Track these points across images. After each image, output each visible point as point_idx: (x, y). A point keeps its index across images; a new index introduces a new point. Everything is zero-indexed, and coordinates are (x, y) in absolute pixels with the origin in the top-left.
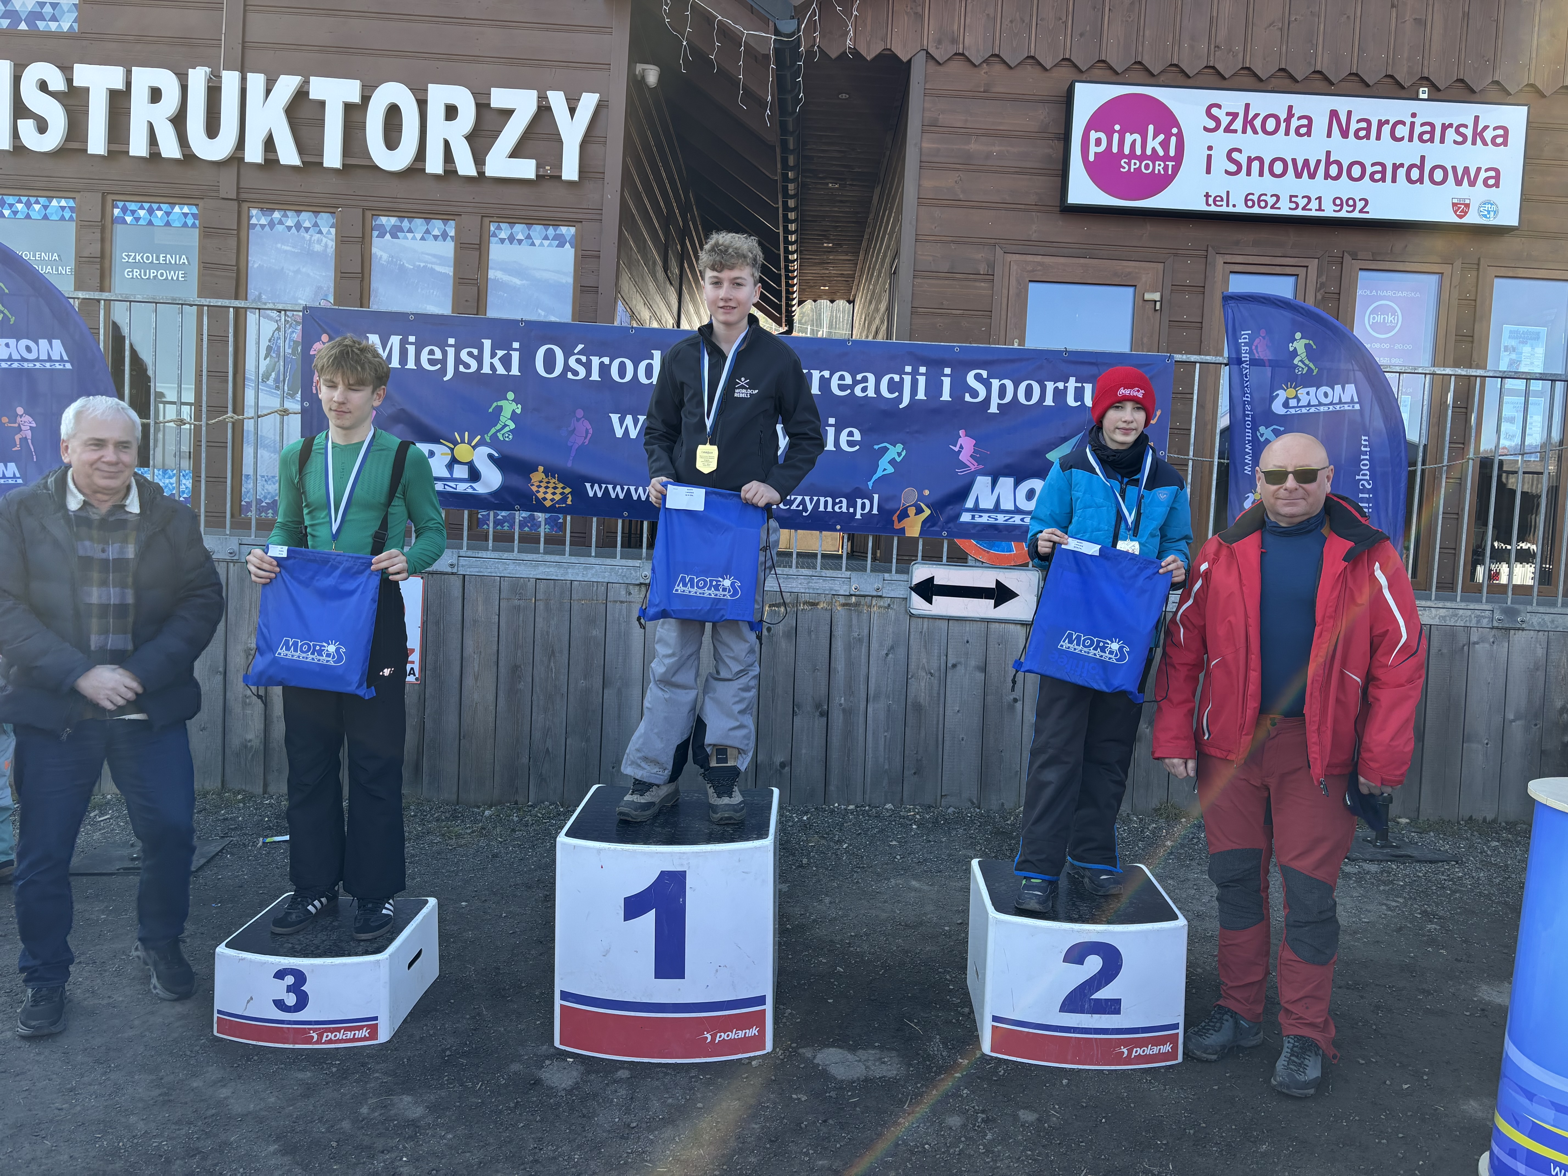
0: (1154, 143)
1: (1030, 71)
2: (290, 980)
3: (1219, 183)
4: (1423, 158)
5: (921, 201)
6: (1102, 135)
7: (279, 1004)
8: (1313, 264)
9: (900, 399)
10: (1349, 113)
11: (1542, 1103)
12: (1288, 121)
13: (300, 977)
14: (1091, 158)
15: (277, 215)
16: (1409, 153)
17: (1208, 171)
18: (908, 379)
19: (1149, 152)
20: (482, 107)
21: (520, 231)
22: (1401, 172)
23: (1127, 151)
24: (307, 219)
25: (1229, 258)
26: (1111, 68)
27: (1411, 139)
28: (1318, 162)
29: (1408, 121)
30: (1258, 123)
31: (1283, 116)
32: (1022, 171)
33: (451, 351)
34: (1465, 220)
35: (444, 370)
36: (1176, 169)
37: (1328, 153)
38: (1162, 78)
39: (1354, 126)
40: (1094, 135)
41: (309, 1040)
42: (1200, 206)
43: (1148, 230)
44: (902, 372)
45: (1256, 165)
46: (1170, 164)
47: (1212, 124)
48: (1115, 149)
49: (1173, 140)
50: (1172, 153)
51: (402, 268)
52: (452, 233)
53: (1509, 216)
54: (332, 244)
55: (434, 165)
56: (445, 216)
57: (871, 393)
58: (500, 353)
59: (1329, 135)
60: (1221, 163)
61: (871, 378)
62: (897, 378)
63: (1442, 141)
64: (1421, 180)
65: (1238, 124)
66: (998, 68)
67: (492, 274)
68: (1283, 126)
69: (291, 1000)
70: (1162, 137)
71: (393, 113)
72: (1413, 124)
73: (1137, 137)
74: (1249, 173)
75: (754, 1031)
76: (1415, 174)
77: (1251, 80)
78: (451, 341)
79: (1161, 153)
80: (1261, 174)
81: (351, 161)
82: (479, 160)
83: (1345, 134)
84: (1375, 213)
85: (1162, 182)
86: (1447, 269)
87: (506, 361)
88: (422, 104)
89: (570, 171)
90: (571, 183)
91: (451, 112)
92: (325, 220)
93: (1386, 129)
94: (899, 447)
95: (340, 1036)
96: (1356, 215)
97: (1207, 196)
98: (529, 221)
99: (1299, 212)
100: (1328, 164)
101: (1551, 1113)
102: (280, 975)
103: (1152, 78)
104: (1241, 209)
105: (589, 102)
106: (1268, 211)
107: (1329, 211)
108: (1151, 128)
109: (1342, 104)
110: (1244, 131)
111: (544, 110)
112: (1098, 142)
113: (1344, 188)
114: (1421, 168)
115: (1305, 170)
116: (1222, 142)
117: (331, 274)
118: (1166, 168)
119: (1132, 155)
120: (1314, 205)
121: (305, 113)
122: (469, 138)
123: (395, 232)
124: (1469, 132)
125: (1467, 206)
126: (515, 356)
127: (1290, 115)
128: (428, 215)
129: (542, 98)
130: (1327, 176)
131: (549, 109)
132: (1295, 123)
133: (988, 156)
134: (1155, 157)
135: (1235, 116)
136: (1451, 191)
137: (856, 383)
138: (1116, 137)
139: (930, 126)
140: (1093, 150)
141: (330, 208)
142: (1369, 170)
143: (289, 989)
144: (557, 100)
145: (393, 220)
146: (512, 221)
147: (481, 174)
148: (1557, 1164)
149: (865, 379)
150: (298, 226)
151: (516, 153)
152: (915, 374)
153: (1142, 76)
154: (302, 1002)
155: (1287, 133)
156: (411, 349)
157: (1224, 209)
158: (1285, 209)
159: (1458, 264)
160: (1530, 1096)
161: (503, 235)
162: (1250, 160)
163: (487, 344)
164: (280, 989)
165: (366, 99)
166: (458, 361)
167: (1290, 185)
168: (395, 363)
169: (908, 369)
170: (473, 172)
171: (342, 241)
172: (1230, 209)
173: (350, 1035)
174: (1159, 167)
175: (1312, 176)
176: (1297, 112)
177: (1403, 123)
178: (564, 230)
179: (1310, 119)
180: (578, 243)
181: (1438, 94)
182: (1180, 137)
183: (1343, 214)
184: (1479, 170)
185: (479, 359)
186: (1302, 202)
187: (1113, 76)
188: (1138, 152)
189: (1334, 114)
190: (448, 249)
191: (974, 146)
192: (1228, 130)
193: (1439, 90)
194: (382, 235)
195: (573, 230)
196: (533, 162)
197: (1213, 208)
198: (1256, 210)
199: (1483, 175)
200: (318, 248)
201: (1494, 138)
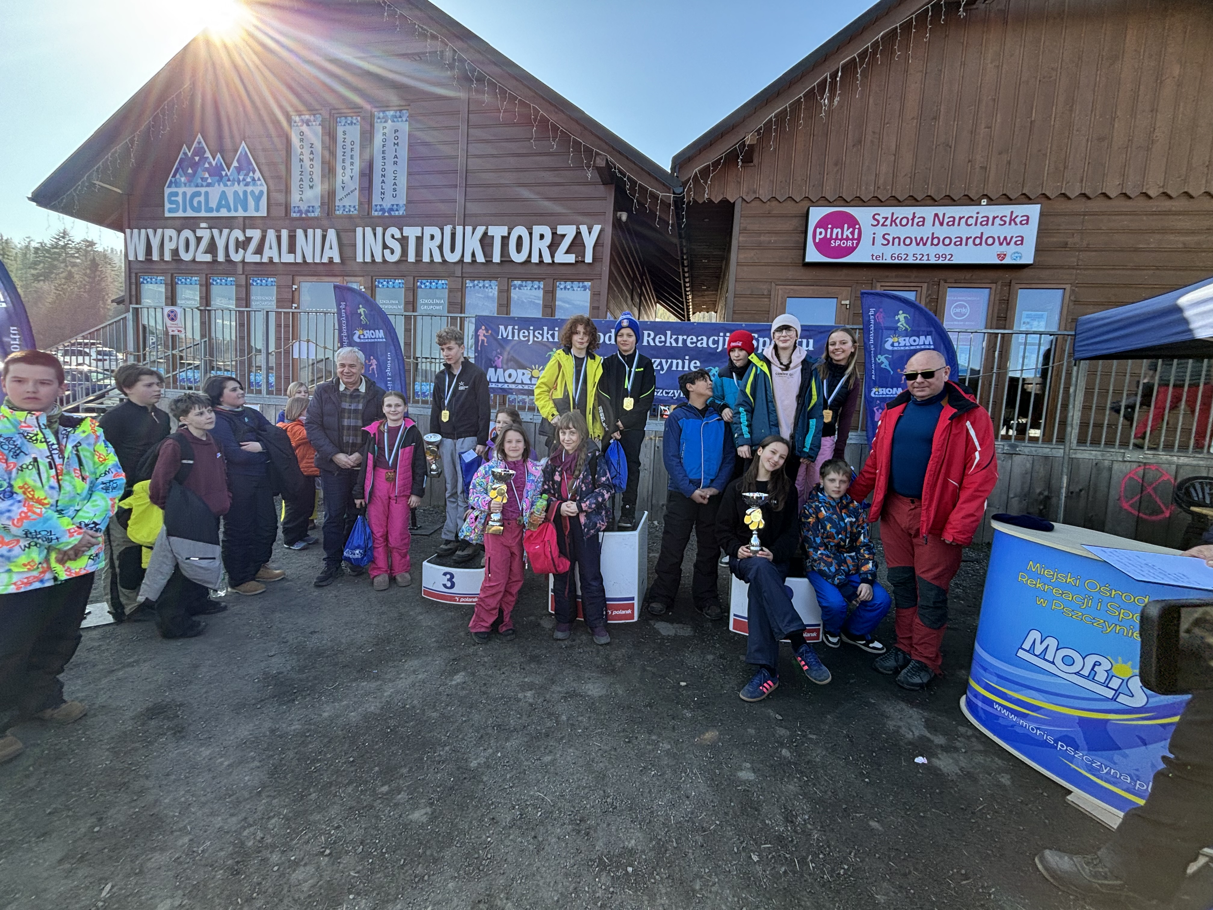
0: (847, 233)
1: (790, 203)
2: (448, 576)
3: (878, 250)
4: (982, 234)
5: (738, 264)
6: (823, 230)
7: (445, 586)
8: (925, 286)
10: (944, 214)
11: (991, 673)
12: (913, 219)
13: (452, 576)
14: (817, 241)
15: (476, 282)
16: (976, 231)
17: (873, 244)
19: (845, 237)
20: (554, 234)
21: (569, 284)
22: (970, 241)
23: (834, 237)
24: (487, 283)
25: (883, 284)
26: (827, 200)
27: (976, 224)
28: (928, 238)
29: (975, 216)
30: (898, 221)
31: (910, 217)
32: (784, 249)
34: (1004, 262)
36: (858, 244)
37: (933, 234)
38: (852, 204)
39: (946, 220)
40: (818, 230)
41: (455, 601)
42: (869, 260)
43: (843, 273)
45: (897, 240)
46: (855, 242)
47: (875, 223)
48: (828, 236)
49: (857, 231)
50: (856, 237)
51: (523, 302)
52: (542, 286)
53: (1028, 259)
54: (496, 293)
55: (535, 259)
56: (540, 280)
58: (551, 332)
59: (933, 225)
60: (879, 240)
63: (993, 224)
64: (981, 244)
65: (888, 222)
67: (557, 303)
68: (910, 222)
69: (449, 584)
70: (851, 230)
71: (520, 238)
72: (977, 218)
73: (839, 230)
74: (893, 244)
75: (629, 611)
76: (978, 241)
77: (895, 202)
78: (532, 328)
79: (851, 237)
80: (899, 244)
81: (503, 259)
82: (553, 256)
83: (942, 224)
84: (956, 260)
85: (850, 250)
86: (993, 286)
87: (553, 336)
88: (531, 234)
89: (589, 259)
90: (589, 264)
91: (542, 237)
92: (494, 283)
93: (963, 221)
94: (717, 369)
95: (467, 600)
96: (946, 262)
97: (873, 255)
98: (572, 280)
99: (918, 262)
100: (933, 239)
101: (995, 679)
102: (445, 574)
103: (847, 204)
104: (889, 261)
105: (597, 228)
106: (902, 261)
107: (933, 261)
108: (846, 226)
109: (940, 210)
110: (891, 225)
111: (579, 233)
112: (821, 233)
113: (941, 249)
114: (981, 238)
115: (922, 242)
116: (880, 231)
117: (496, 305)
118: (853, 244)
119: (837, 238)
120: (925, 258)
121: (487, 241)
122: (549, 247)
123: (520, 287)
124: (1007, 220)
125: (1005, 255)
127: (914, 217)
128: (533, 280)
129: (578, 228)
130: (932, 244)
132: (916, 220)
133: (770, 242)
134: (847, 239)
135: (887, 218)
136: (997, 249)
137: (698, 341)
138: (829, 230)
139: (743, 231)
140: (818, 237)
141: (496, 278)
142: (954, 241)
143: (448, 580)
144: (584, 229)
145: (519, 282)
146: (566, 280)
147: (553, 261)
148: (997, 703)
150: (484, 286)
151: (567, 252)
153: (843, 203)
154: (453, 586)
155: (912, 225)
156: (516, 331)
157: (881, 261)
158: (910, 260)
159: (1000, 283)
160: (985, 670)
161: (562, 287)
162: (894, 239)
163: (545, 328)
164: (445, 580)
165: (509, 234)
166: (534, 336)
167: (913, 249)
168: (510, 338)
170: (550, 261)
171: (500, 291)
172: (884, 261)
173: (470, 600)
174: (850, 243)
175: (925, 244)
176: (917, 215)
177: (972, 217)
178: (586, 283)
179: (924, 218)
180: (592, 289)
181: (991, 202)
182: (860, 229)
183: (940, 262)
184: (1012, 237)
185: (542, 335)
186: (919, 257)
187: (828, 203)
188: (840, 237)
189: (936, 215)
190: (540, 293)
191: (762, 238)
192: (883, 225)
193: (992, 200)
194: (515, 289)
195: (590, 283)
196: (574, 256)
197: (875, 261)
198: (896, 261)
199: (1014, 240)
200: (491, 295)
201: (1021, 222)
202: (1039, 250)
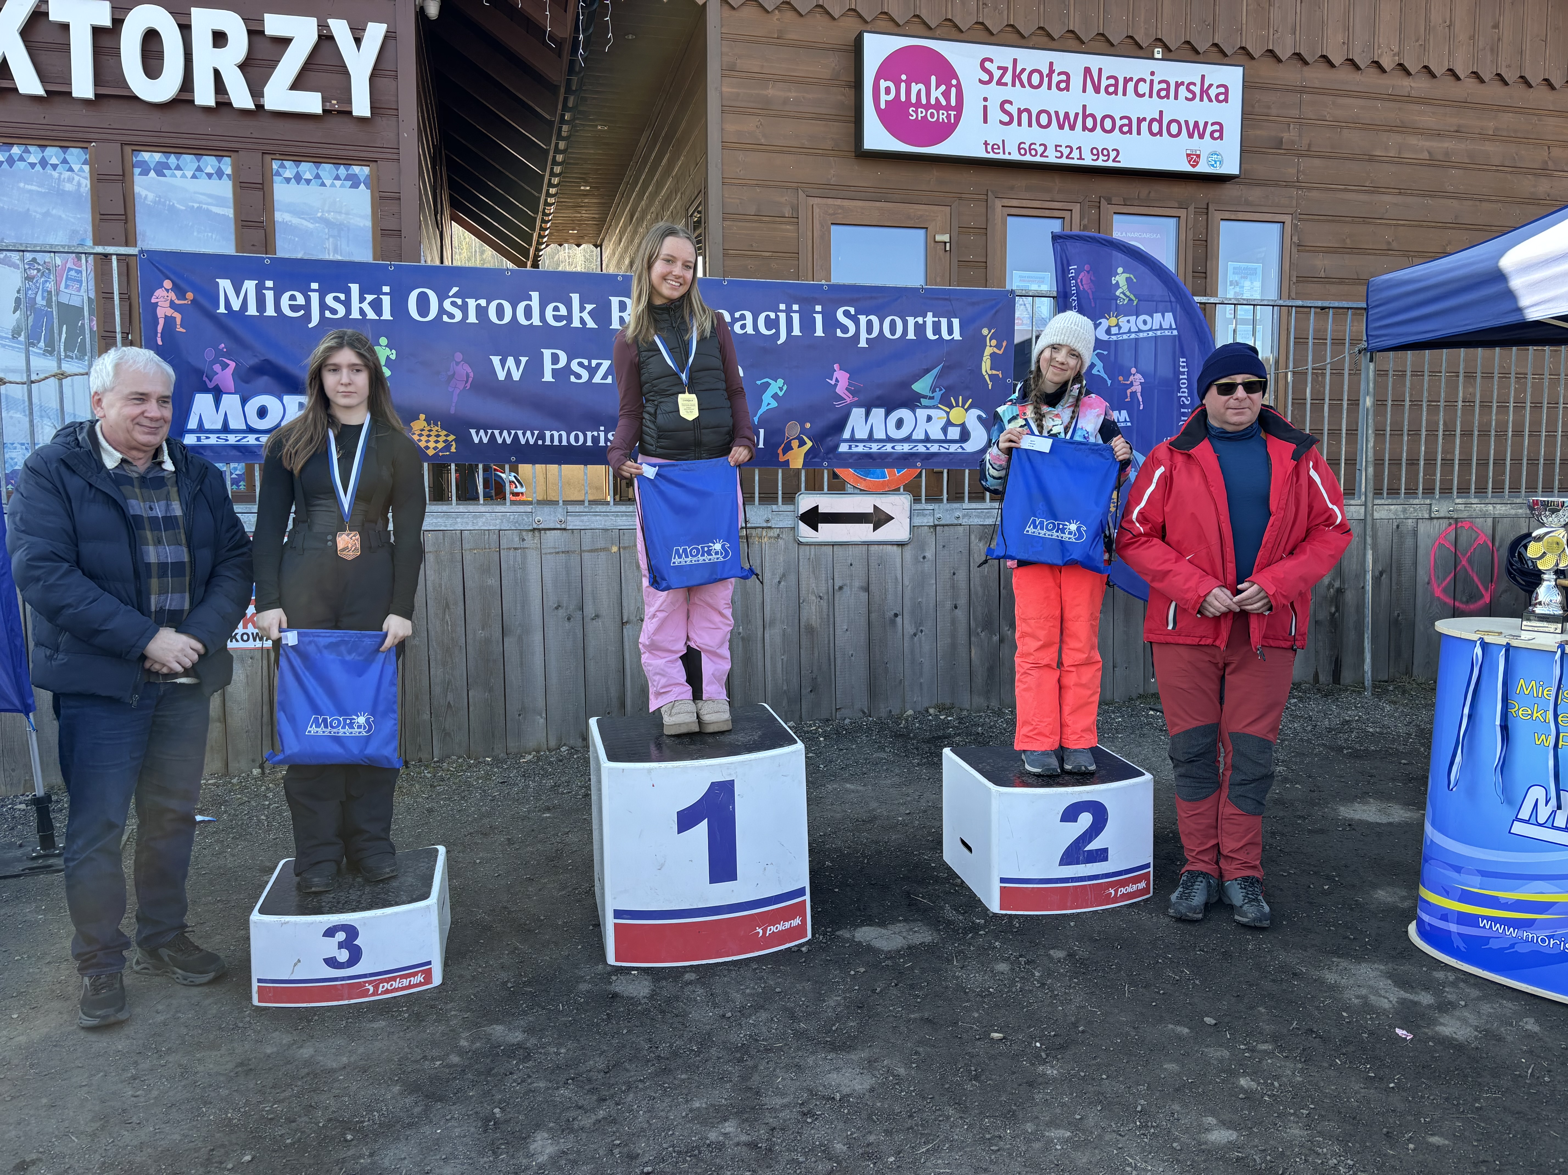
0: (937, 94)
1: (820, 19)
2: (341, 936)
3: (995, 133)
4: (1161, 112)
5: (725, 145)
6: (890, 84)
7: (331, 962)
8: (1076, 208)
9: (777, 335)
10: (1100, 70)
11: (1470, 873)
12: (1050, 76)
13: (352, 932)
14: (883, 106)
15: (16, 150)
16: (1149, 108)
17: (985, 121)
18: (783, 317)
19: (933, 102)
20: (255, 33)
21: (307, 169)
22: (1144, 126)
23: (913, 100)
24: (53, 154)
25: (1006, 202)
26: (892, 20)
27: (1151, 96)
28: (1077, 115)
29: (1148, 78)
30: (1024, 77)
31: (1046, 72)
32: (818, 117)
33: (315, 297)
34: (1198, 169)
35: (308, 317)
36: (958, 118)
37: (1084, 107)
38: (938, 32)
39: (1104, 83)
40: (883, 84)
41: (365, 993)
42: (980, 153)
43: (932, 177)
44: (777, 310)
45: (1025, 116)
46: (953, 113)
47: (986, 77)
48: (903, 98)
49: (953, 90)
50: (953, 103)
51: (172, 208)
52: (228, 171)
53: (1231, 166)
54: (86, 184)
55: (204, 95)
56: (219, 152)
57: (750, 330)
58: (370, 298)
59: (1084, 91)
60: (995, 114)
61: (749, 315)
62: (772, 315)
63: (1176, 98)
64: (1160, 133)
65: (1008, 78)
66: (789, 15)
67: (279, 216)
68: (1046, 80)
69: (343, 956)
70: (943, 88)
71: (151, 38)
72: (1152, 81)
73: (921, 86)
74: (1020, 124)
75: (797, 921)
76: (1155, 127)
77: (1014, 37)
78: (315, 286)
79: (944, 103)
80: (1030, 125)
81: (103, 91)
82: (256, 91)
83: (1097, 90)
84: (1125, 162)
85: (946, 130)
86: (1182, 213)
87: (377, 306)
88: (185, 29)
89: (361, 106)
90: (362, 120)
91: (219, 39)
92: (75, 156)
93: (1130, 86)
94: (780, 382)
95: (396, 985)
96: (1110, 164)
97: (986, 144)
98: (317, 159)
99: (1064, 161)
100: (1085, 117)
101: (1478, 879)
102: (330, 932)
103: (929, 32)
104: (1016, 156)
105: (375, 32)
106: (1038, 159)
107: (1088, 161)
108: (933, 78)
109: (1095, 62)
110: (1014, 85)
111: (326, 39)
112: (888, 91)
113: (1099, 139)
114: (1160, 122)
115: (1066, 122)
116: (996, 93)
117: (87, 216)
118: (949, 116)
119: (918, 104)
120: (1075, 154)
121: (41, 35)
122: (243, 67)
123: (161, 169)
124: (1197, 89)
125: (1198, 156)
126: (386, 301)
127: (1051, 71)
128: (199, 151)
129: (322, 26)
130: (1084, 128)
131: (331, 38)
132: (1056, 78)
133: (786, 101)
134: (938, 106)
135: (1005, 70)
136: (1185, 143)
137: (734, 320)
138: (903, 85)
139: (729, 70)
140: (884, 98)
141: (82, 142)
142: (1119, 123)
143: (341, 945)
144: (340, 29)
145: (158, 156)
146: (298, 158)
147: (260, 107)
148: (1484, 917)
149: (743, 317)
150: (44, 163)
151: (297, 85)
152: (789, 311)
153: (920, 29)
154: (356, 955)
155: (1049, 88)
156: (269, 295)
157: (1001, 156)
158: (1052, 158)
159: (1191, 209)
160: (1458, 869)
161: (288, 174)
162: (1020, 112)
163: (355, 288)
164: (331, 948)
165: (118, 22)
166: (323, 306)
167: (1054, 136)
168: (252, 310)
169: (782, 307)
170: (251, 106)
171: (99, 179)
172: (1007, 157)
173: (405, 982)
174: (943, 116)
175: (1072, 128)
176: (1057, 69)
177: (1144, 81)
178: (356, 169)
179: (1067, 75)
180: (374, 183)
181: (1170, 55)
182: (959, 87)
183: (1100, 163)
184: (1206, 123)
185: (347, 304)
186: (1066, 151)
187: (895, 28)
188: (924, 101)
189: (1087, 70)
190: (225, 189)
191: (770, 92)
192: (999, 83)
193: (1170, 50)
194: (145, 172)
195: (366, 170)
196: (318, 95)
197: (991, 156)
198: (1028, 158)
199: (1210, 129)
200: (68, 187)
201: (1217, 95)
202: (1245, 151)
